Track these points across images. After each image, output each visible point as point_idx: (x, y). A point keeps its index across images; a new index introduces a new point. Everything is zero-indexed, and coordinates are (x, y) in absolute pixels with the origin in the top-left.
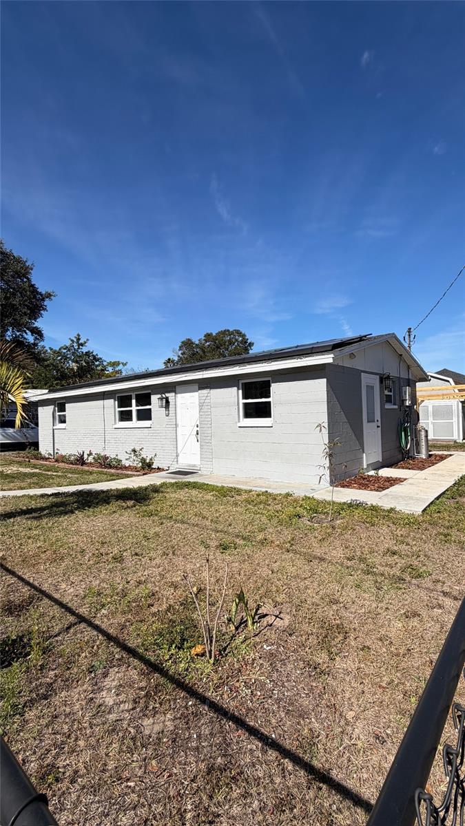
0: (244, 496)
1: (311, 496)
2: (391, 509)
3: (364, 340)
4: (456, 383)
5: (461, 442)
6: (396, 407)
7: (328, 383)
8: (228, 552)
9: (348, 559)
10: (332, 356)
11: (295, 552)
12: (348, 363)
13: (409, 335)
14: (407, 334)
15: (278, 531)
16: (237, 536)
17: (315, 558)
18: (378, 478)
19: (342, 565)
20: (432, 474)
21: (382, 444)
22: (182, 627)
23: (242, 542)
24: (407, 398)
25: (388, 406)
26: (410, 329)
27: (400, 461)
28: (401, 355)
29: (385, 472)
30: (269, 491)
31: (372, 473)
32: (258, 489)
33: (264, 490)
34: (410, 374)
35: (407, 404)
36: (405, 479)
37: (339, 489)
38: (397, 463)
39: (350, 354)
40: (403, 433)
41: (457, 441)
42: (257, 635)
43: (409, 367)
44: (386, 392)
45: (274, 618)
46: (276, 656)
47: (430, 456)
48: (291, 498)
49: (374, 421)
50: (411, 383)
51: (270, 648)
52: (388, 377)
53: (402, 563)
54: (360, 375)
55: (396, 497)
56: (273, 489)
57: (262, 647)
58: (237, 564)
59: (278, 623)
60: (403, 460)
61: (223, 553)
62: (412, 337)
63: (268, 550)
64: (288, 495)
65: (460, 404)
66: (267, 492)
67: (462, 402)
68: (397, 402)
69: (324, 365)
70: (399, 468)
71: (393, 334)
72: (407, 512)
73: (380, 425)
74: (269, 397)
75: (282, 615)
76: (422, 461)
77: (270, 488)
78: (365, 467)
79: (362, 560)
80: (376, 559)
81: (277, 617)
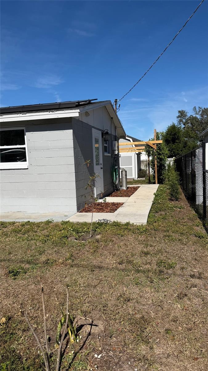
0: (11, 228)
1: (67, 220)
2: (127, 223)
3: (92, 103)
4: (133, 141)
5: (137, 179)
6: (110, 155)
7: (74, 133)
8: (19, 277)
9: (120, 264)
10: (78, 111)
11: (77, 266)
12: (85, 120)
13: (116, 104)
14: (115, 103)
15: (55, 251)
16: (22, 262)
17: (95, 267)
18: (107, 205)
19: (117, 269)
20: (137, 199)
21: (104, 180)
22: (8, 363)
23: (27, 266)
24: (116, 149)
25: (106, 154)
26: (117, 100)
27: (113, 193)
28: (112, 118)
29: (110, 200)
30: (31, 220)
31: (101, 201)
32: (21, 220)
33: (26, 220)
34: (116, 133)
35: (116, 153)
36: (123, 203)
37: (84, 213)
38: (111, 194)
39: (86, 112)
40: (114, 173)
41: (135, 179)
42: (82, 347)
43: (115, 128)
44: (105, 145)
45: (89, 327)
46: (110, 362)
47: (128, 188)
48: (51, 224)
49: (99, 165)
50: (117, 139)
51: (101, 355)
52: (107, 133)
53: (155, 260)
54: (91, 130)
55: (125, 215)
56: (34, 219)
57: (93, 357)
58: (33, 286)
59: (95, 330)
60: (114, 191)
61: (15, 279)
62: (118, 105)
63: (55, 269)
64: (48, 222)
65: (136, 155)
66: (29, 222)
67: (137, 154)
68: (110, 151)
69: (71, 118)
70: (114, 196)
71: (110, 101)
72: (138, 224)
73: (102, 167)
74: (24, 144)
75: (95, 323)
76: (125, 191)
77: (30, 218)
78: (95, 196)
79: (129, 262)
80: (138, 260)
81: (91, 325)
